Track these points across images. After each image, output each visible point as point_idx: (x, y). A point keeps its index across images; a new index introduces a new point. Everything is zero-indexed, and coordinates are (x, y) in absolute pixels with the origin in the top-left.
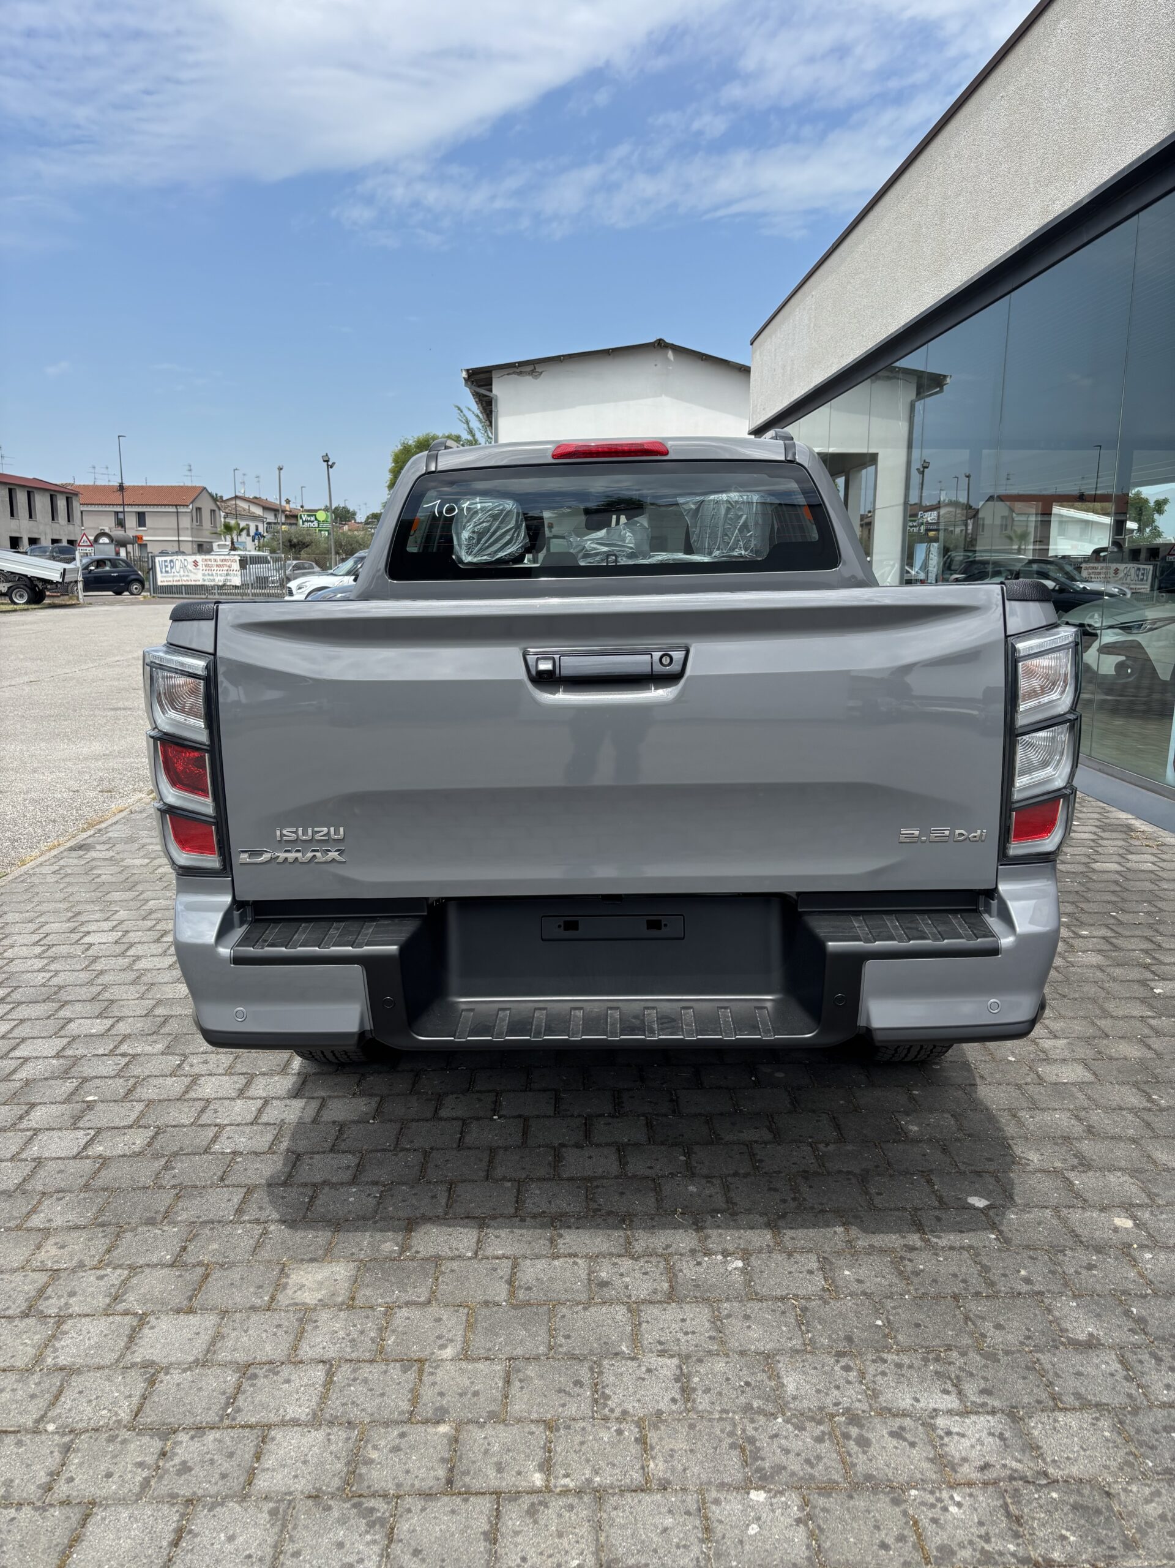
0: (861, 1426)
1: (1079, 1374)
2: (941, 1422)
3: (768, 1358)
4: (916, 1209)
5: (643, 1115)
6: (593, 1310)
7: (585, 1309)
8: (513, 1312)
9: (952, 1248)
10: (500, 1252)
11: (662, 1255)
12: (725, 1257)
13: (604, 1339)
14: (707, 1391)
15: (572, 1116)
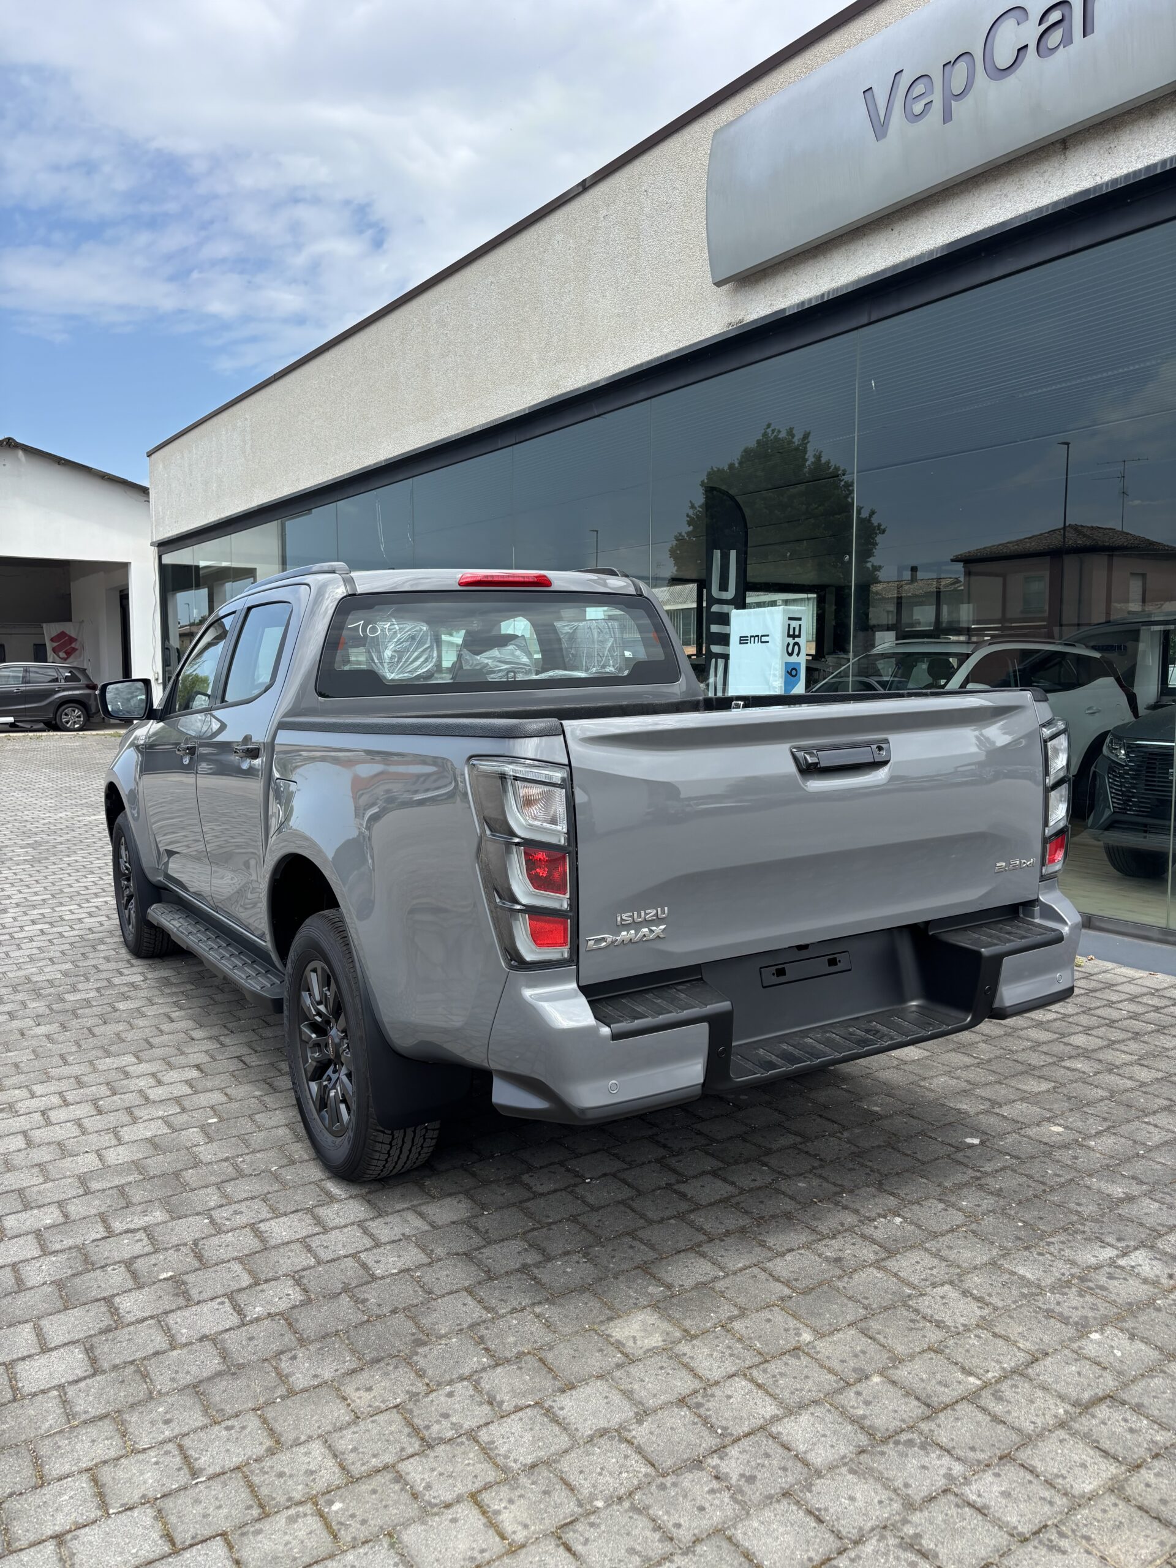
0: (1090, 1281)
1: (1146, 1214)
2: (1122, 1262)
3: (993, 1263)
4: (948, 1156)
5: (693, 1149)
6: (856, 1276)
7: (850, 1277)
8: (809, 1297)
9: (997, 1171)
10: (740, 1265)
11: (846, 1231)
12: (885, 1217)
13: (890, 1292)
14: (990, 1295)
15: (643, 1164)
